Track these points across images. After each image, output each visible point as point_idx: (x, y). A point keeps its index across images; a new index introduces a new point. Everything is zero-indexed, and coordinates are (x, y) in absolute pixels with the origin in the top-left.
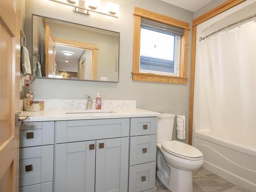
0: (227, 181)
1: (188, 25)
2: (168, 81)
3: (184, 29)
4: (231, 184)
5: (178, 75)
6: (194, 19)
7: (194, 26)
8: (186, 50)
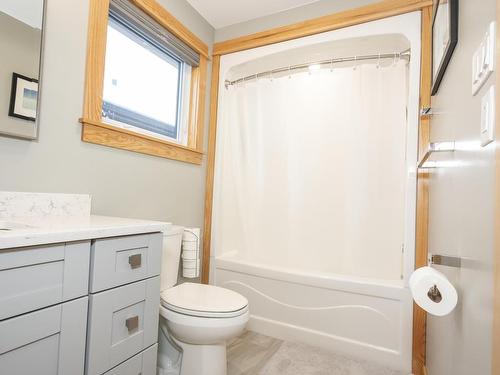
0: (267, 337)
1: (206, 49)
2: (169, 153)
3: (199, 54)
4: (275, 340)
5: (185, 144)
6: (216, 42)
7: (217, 56)
8: (202, 97)
